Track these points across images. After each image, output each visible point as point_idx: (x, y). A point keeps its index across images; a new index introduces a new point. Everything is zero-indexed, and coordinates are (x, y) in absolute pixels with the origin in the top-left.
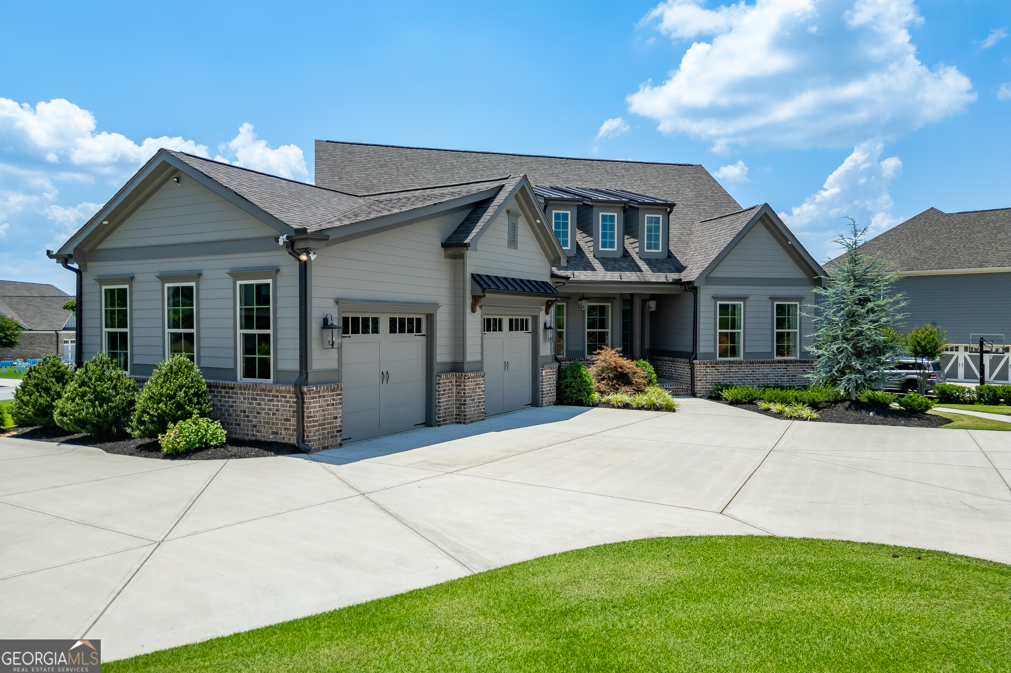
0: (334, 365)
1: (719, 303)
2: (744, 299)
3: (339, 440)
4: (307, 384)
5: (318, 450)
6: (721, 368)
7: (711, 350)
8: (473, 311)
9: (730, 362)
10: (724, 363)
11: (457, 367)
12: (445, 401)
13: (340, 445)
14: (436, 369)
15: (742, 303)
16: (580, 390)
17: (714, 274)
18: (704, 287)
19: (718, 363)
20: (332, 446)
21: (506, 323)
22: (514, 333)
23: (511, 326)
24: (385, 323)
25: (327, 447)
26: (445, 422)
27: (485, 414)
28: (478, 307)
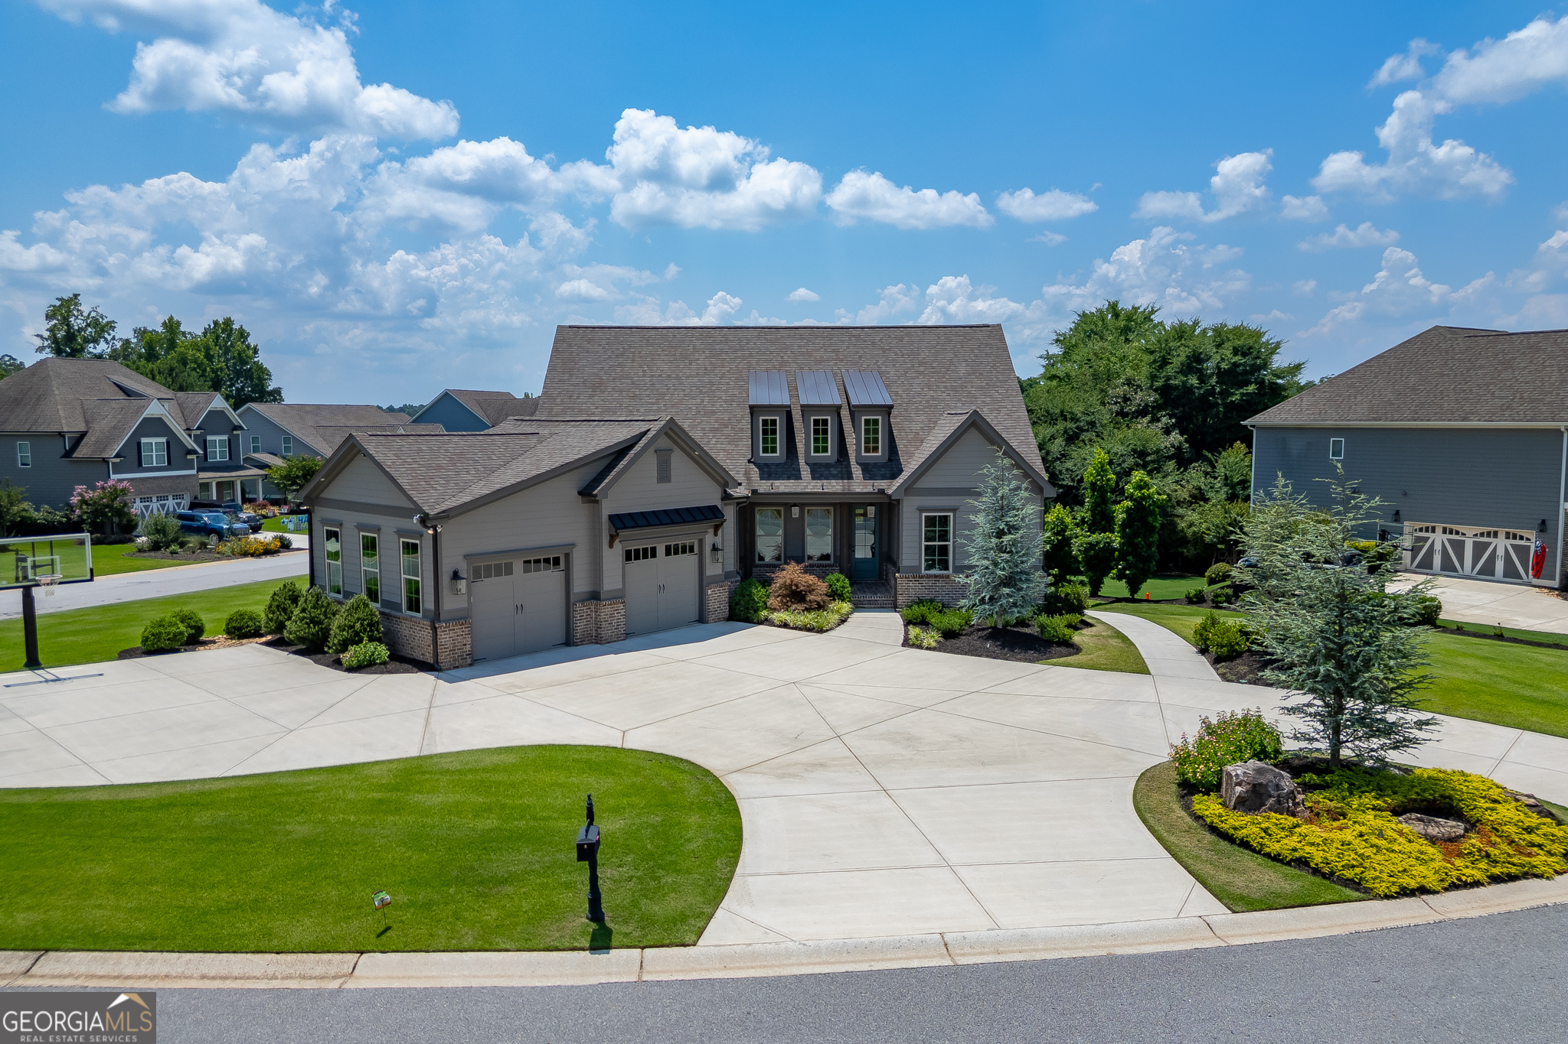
0: (465, 605)
1: (924, 514)
2: (954, 510)
3: (469, 661)
4: (439, 621)
5: (450, 669)
6: (925, 581)
7: (916, 563)
8: (611, 546)
9: (936, 576)
10: (929, 576)
11: (595, 596)
12: (580, 626)
13: (471, 665)
14: (572, 600)
15: (951, 514)
16: (748, 608)
17: (918, 485)
18: (905, 498)
19: (922, 577)
20: (462, 666)
21: (661, 550)
22: (673, 557)
23: (668, 552)
24: (518, 566)
25: (457, 667)
26: (582, 642)
27: (628, 635)
28: (617, 543)
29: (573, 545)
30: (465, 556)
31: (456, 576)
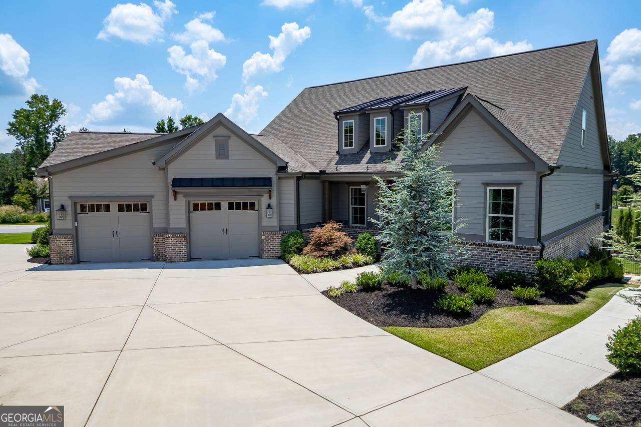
3: (71, 261)
4: (52, 235)
8: (175, 198)
11: (166, 231)
12: (156, 249)
13: (72, 263)
14: (152, 232)
20: (66, 264)
21: (224, 205)
22: (235, 211)
23: (231, 206)
24: (114, 207)
25: (63, 264)
26: (158, 260)
27: (190, 259)
28: (180, 197)
29: (153, 196)
30: (70, 197)
31: (63, 208)
